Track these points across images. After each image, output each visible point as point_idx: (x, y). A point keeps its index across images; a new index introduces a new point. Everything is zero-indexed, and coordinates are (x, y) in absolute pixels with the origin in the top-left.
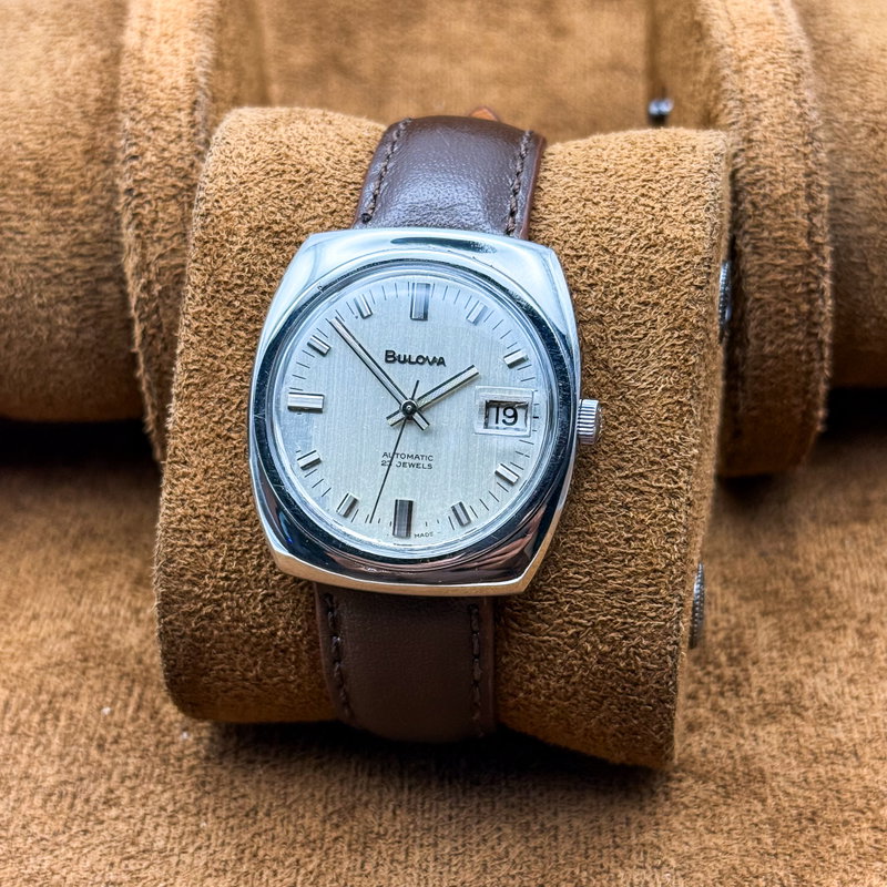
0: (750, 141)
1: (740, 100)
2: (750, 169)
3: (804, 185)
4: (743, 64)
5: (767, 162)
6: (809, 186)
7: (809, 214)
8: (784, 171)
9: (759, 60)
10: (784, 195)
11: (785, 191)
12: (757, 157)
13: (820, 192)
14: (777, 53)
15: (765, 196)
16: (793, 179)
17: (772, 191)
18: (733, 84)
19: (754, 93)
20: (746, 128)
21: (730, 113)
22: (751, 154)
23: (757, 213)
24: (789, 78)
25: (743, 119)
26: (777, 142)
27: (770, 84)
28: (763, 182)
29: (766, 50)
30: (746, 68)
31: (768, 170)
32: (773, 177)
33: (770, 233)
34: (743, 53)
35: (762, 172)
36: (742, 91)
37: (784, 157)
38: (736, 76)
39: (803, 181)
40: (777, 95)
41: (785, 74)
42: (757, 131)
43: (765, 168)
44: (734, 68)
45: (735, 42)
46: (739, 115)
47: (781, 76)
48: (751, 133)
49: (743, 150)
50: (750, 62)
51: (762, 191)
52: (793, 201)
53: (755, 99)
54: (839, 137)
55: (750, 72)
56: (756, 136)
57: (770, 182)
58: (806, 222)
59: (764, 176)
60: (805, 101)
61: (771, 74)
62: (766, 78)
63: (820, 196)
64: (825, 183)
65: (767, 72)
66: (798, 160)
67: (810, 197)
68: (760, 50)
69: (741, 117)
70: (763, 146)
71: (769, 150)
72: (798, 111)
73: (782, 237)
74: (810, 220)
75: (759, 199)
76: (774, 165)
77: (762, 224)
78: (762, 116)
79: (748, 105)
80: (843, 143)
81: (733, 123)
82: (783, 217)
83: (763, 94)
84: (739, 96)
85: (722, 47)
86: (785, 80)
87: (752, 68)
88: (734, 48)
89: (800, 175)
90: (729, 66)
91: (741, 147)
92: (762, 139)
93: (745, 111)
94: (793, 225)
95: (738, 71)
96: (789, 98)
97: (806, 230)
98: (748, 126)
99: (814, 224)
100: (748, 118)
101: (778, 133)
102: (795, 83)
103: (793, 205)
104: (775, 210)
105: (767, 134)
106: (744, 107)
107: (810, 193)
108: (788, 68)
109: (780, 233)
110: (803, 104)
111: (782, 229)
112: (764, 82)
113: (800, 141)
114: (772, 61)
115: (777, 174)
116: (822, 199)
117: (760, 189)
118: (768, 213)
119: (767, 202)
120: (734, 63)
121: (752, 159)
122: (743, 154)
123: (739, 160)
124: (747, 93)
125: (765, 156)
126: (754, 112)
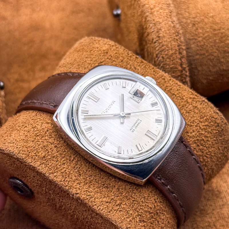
0: (159, 37)
1: (154, 23)
2: (160, 46)
3: (178, 49)
4: (153, 11)
5: (165, 43)
6: (179, 49)
7: (180, 58)
8: (171, 46)
9: (157, 9)
10: (172, 53)
11: (172, 52)
12: (162, 42)
13: (183, 51)
14: (162, 5)
15: (166, 55)
16: (174, 48)
17: (168, 53)
18: (151, 18)
19: (158, 20)
20: (157, 33)
21: (151, 28)
22: (160, 41)
23: (164, 60)
24: (168, 14)
25: (156, 29)
26: (168, 36)
27: (162, 17)
28: (165, 50)
29: (159, 5)
30: (154, 12)
31: (166, 46)
32: (168, 48)
33: (169, 66)
34: (152, 7)
35: (164, 47)
36: (154, 20)
37: (171, 41)
38: (151, 15)
39: (177, 48)
40: (165, 20)
41: (167, 13)
42: (160, 33)
43: (165, 45)
44: (150, 12)
45: (148, 3)
46: (154, 29)
47: (165, 14)
48: (159, 34)
49: (157, 40)
50: (155, 9)
51: (165, 53)
52: (175, 55)
53: (158, 22)
54: (183, 27)
55: (155, 13)
56: (161, 35)
57: (167, 50)
58: (180, 61)
59: (165, 48)
60: (174, 21)
61: (162, 13)
62: (161, 15)
63: (183, 52)
64: (184, 48)
65: (161, 13)
66: (175, 42)
67: (180, 53)
68: (157, 5)
69: (155, 29)
70: (163, 38)
71: (165, 39)
72: (172, 25)
73: (173, 67)
74: (181, 60)
75: (164, 56)
76: (167, 44)
77: (166, 64)
78: (162, 28)
79: (157, 25)
80: (185, 30)
81: (153, 32)
82: (172, 61)
83: (161, 20)
84: (154, 22)
85: (145, 5)
86: (167, 15)
87: (156, 12)
88: (149, 5)
89: (176, 46)
90: (148, 12)
91: (156, 39)
92: (163, 36)
93: (156, 27)
94: (176, 63)
95: (151, 13)
96: (169, 21)
97: (180, 64)
98: (158, 32)
99: (182, 62)
100: (157, 29)
101: (167, 34)
102: (170, 15)
103: (175, 57)
104: (170, 59)
105: (164, 34)
106: (155, 25)
107: (180, 52)
108: (167, 10)
109: (172, 66)
110: (174, 22)
111: (173, 64)
112: (160, 16)
113: (174, 35)
114: (161, 8)
115: (169, 47)
116: (184, 53)
117: (164, 52)
118: (168, 60)
119: (167, 57)
120: (150, 10)
121: (161, 43)
122: (157, 42)
123: (156, 44)
124: (155, 21)
125: (165, 42)
126: (159, 27)
